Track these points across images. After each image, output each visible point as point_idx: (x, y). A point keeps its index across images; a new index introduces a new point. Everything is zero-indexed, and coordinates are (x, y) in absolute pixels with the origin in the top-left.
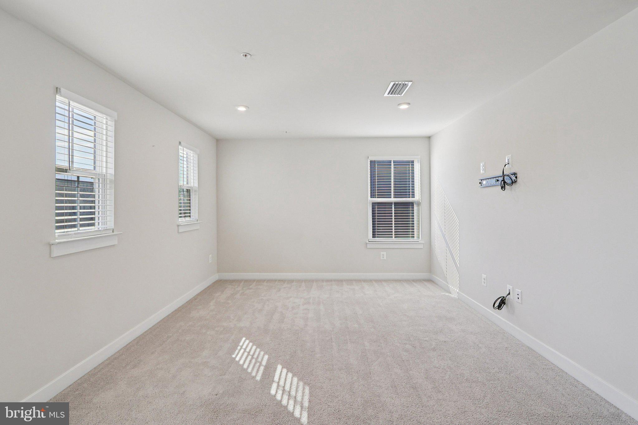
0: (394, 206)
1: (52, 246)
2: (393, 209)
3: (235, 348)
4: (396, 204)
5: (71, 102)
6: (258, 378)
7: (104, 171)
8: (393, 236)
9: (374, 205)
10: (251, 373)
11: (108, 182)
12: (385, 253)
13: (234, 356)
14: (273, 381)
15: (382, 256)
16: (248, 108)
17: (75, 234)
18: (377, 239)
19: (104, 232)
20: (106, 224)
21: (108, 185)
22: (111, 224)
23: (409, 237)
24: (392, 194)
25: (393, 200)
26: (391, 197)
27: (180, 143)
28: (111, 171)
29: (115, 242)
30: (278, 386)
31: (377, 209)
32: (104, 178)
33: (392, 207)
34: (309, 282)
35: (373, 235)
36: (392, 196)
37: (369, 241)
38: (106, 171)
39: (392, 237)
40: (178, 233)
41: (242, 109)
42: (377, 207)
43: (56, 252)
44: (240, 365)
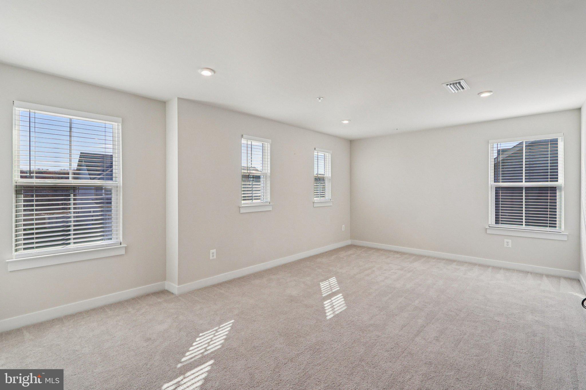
0: (525, 191)
1: (240, 208)
2: (524, 194)
3: (325, 280)
4: (527, 189)
5: (248, 140)
6: (324, 295)
7: (266, 172)
8: (524, 223)
9: (498, 189)
10: (322, 292)
11: (268, 177)
12: (511, 240)
13: (321, 283)
14: (330, 299)
15: (505, 244)
16: (350, 120)
17: (250, 203)
18: (500, 225)
19: (264, 203)
20: (267, 199)
21: (268, 179)
22: (269, 200)
23: (547, 226)
24: (524, 177)
25: (524, 184)
26: (522, 182)
27: (315, 149)
28: (269, 171)
29: (270, 209)
30: (331, 301)
31: (501, 194)
32: (265, 175)
33: (523, 192)
34: (419, 257)
35: (496, 221)
36: (524, 180)
37: (490, 226)
38: (267, 172)
39: (522, 225)
40: (314, 207)
41: (346, 122)
42: (501, 192)
43: (242, 211)
44: (320, 287)
